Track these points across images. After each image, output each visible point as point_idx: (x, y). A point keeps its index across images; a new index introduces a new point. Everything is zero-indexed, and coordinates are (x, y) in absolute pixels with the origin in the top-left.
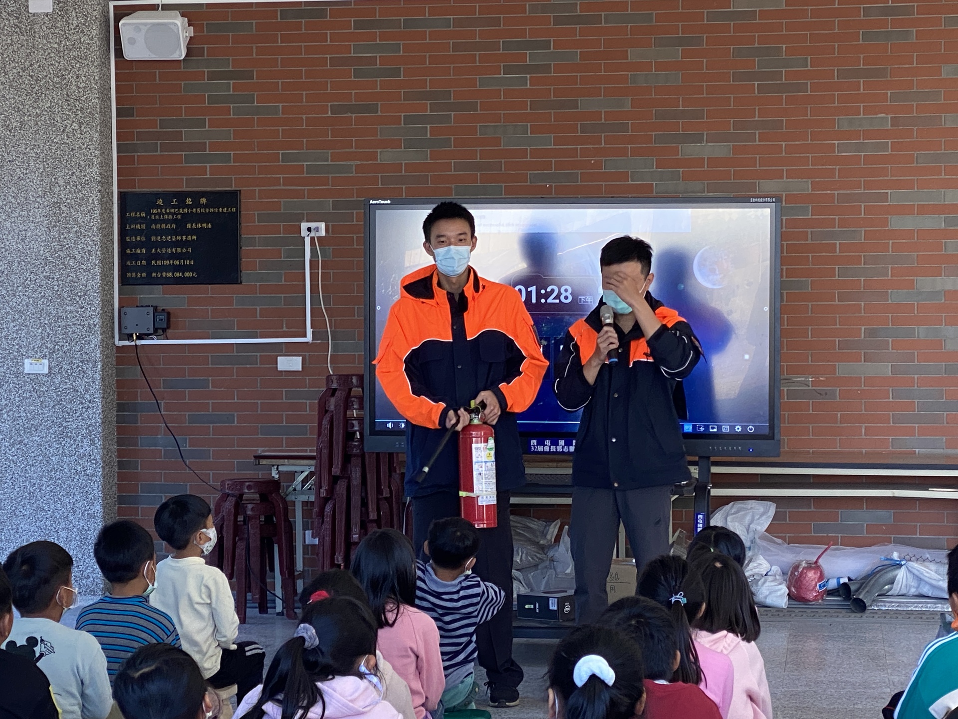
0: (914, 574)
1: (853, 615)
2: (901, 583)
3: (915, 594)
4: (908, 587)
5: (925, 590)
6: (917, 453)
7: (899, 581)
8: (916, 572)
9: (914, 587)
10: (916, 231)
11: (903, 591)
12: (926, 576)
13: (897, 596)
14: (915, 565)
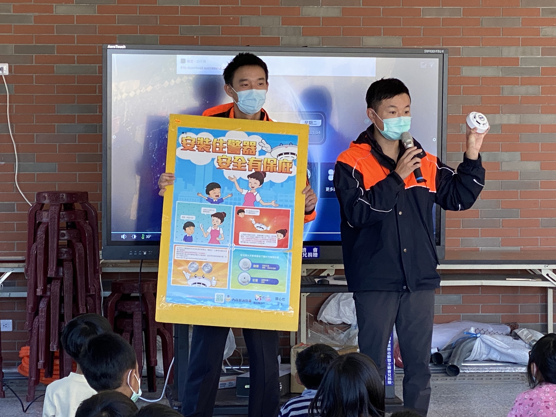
0: (486, 343)
1: (449, 378)
2: (476, 352)
3: (486, 359)
4: (481, 354)
5: (494, 356)
6: (480, 250)
7: (475, 350)
8: (489, 343)
9: (485, 354)
10: (481, 78)
11: (477, 358)
12: (497, 346)
13: (472, 361)
14: (487, 337)
